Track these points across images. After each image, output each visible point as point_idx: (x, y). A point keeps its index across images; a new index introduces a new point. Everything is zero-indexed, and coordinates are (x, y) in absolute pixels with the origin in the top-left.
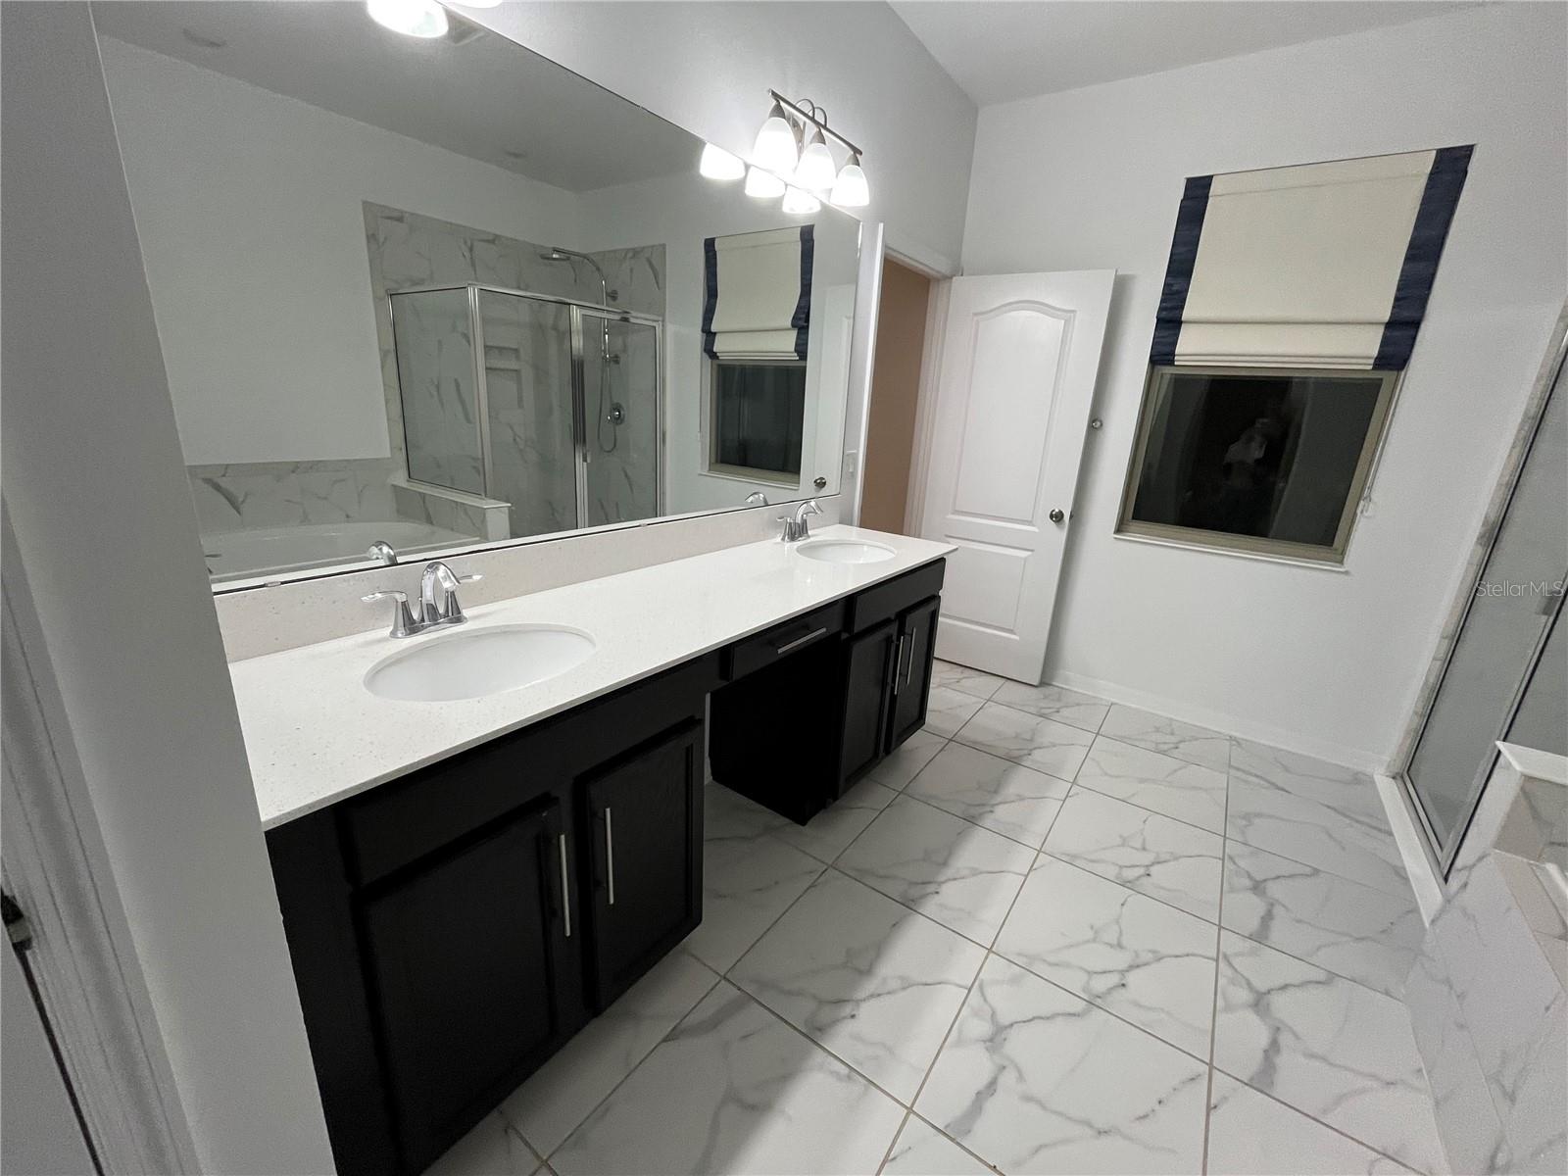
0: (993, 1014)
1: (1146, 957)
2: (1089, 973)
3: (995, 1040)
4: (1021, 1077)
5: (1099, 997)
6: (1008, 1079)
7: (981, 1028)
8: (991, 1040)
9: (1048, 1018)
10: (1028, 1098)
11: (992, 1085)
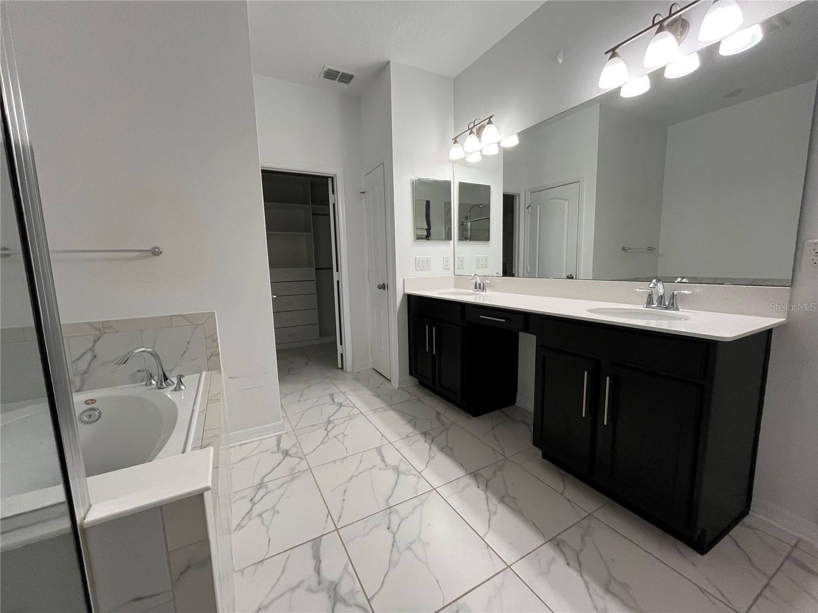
0: (405, 474)
1: (395, 556)
2: (403, 519)
3: (396, 469)
4: (380, 469)
5: (390, 513)
6: (382, 465)
7: (403, 468)
8: (397, 468)
9: (394, 488)
10: (374, 467)
11: (383, 460)
